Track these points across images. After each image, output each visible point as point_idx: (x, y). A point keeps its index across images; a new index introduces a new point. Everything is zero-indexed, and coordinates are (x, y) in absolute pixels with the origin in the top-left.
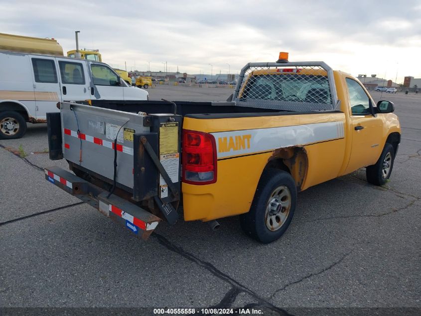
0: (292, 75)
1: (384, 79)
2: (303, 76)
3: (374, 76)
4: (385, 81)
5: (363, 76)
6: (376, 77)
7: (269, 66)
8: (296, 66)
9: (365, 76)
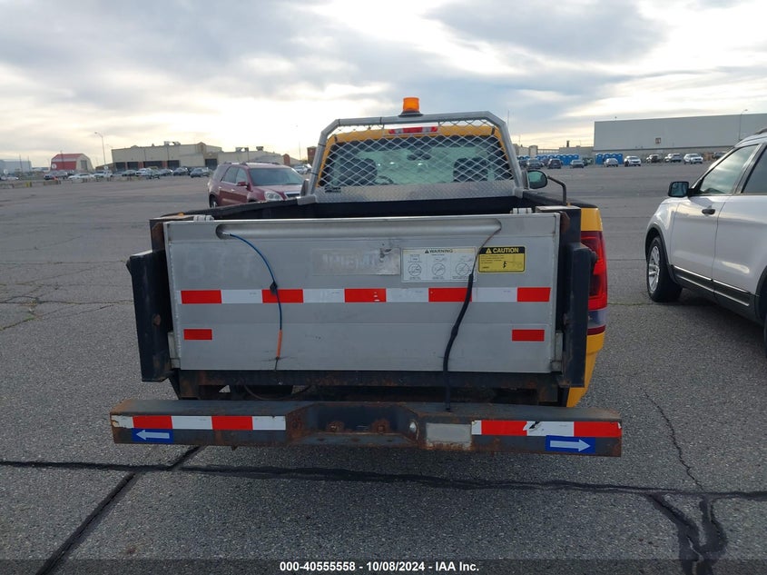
0: (418, 137)
1: (276, 152)
2: (441, 138)
3: (260, 149)
4: (279, 155)
5: (243, 150)
6: (264, 150)
7: (384, 124)
8: (439, 121)
9: (247, 149)
